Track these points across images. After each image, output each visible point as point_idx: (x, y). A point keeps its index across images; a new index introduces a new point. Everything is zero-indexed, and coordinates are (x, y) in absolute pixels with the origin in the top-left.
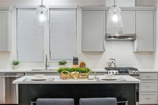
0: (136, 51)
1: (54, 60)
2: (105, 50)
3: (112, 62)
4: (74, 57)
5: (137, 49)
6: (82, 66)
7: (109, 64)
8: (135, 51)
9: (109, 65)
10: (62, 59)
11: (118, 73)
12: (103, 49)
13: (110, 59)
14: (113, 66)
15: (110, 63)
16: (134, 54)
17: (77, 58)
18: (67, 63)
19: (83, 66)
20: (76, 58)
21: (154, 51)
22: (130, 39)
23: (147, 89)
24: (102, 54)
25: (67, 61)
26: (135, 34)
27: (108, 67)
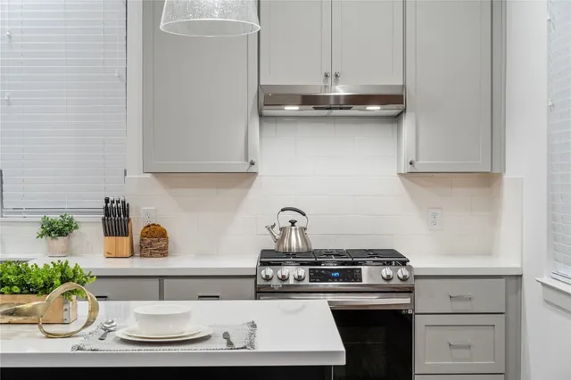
0: (409, 169)
1: (21, 213)
2: (252, 164)
3: (293, 223)
4: (111, 199)
5: (412, 158)
6: (148, 240)
7: (276, 231)
8: (403, 172)
9: (278, 237)
10: (54, 210)
11: (306, 282)
12: (246, 159)
13: (283, 210)
14: (295, 242)
15: (281, 229)
16: (404, 184)
17: (124, 202)
18: (76, 227)
19: (150, 244)
20: (118, 202)
21: (496, 171)
22: (374, 109)
23: (453, 360)
24: (249, 186)
25: (77, 218)
26: (404, 87)
27: (273, 246)
